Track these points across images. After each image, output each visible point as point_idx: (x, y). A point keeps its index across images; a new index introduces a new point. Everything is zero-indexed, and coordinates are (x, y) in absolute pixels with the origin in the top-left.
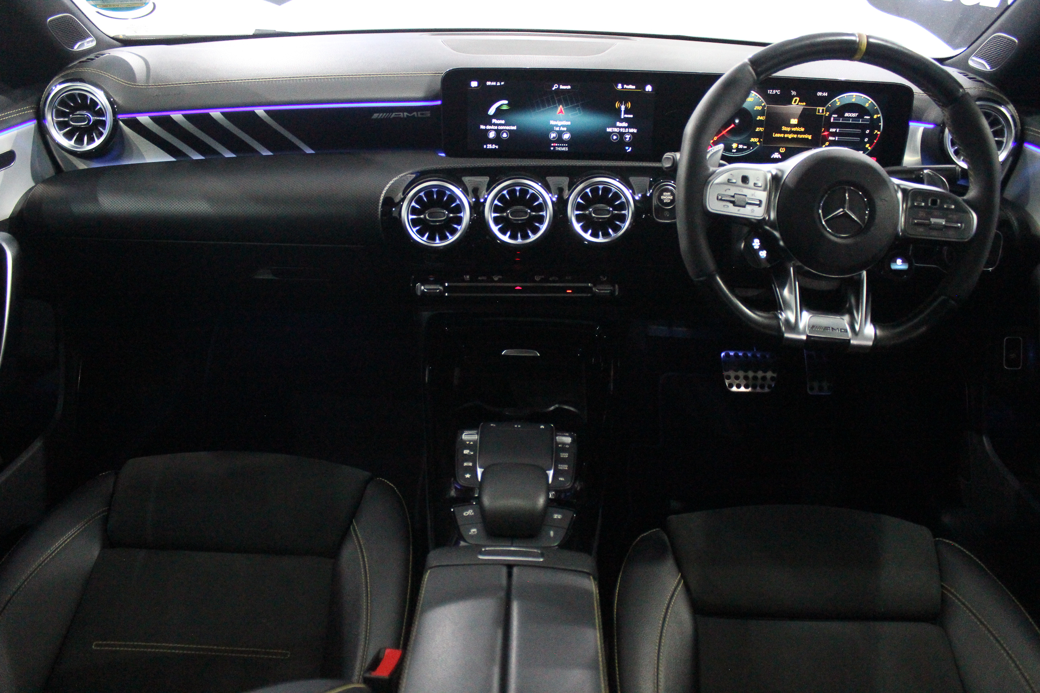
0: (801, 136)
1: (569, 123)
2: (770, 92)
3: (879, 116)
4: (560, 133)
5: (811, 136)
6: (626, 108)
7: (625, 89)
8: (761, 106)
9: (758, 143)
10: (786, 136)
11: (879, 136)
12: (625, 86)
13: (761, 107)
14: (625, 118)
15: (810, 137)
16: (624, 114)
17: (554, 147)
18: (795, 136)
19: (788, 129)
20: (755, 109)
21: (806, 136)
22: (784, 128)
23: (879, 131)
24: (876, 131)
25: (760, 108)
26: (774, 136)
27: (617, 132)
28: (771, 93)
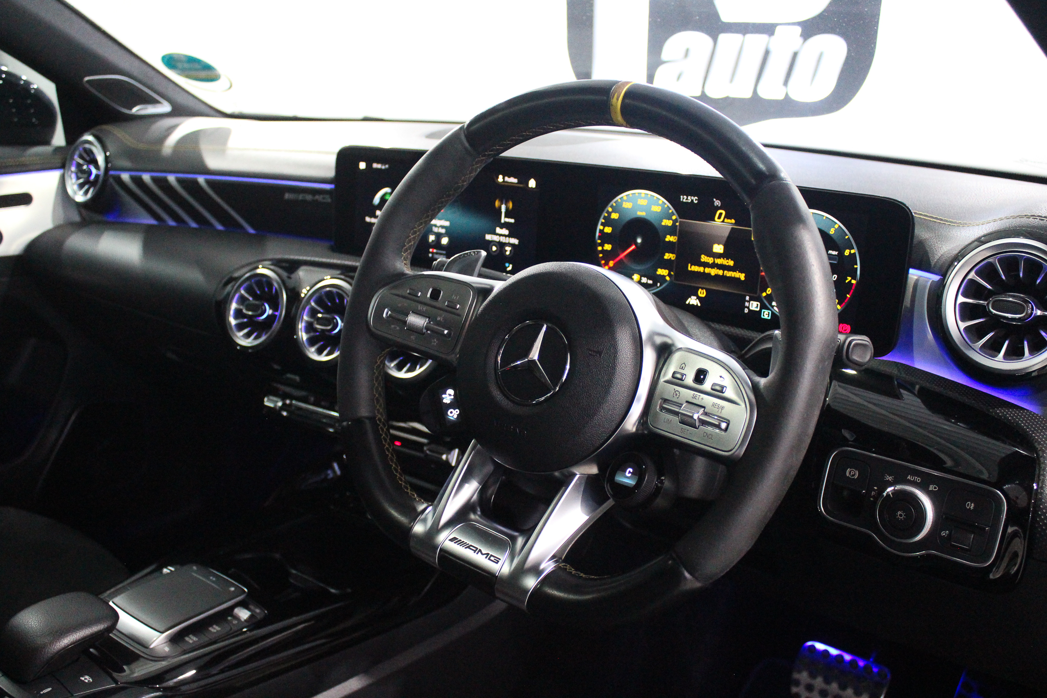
0: (729, 274)
1: (447, 224)
2: (684, 199)
3: (853, 251)
4: (439, 236)
5: (744, 275)
6: (507, 209)
7: (507, 182)
8: (671, 219)
9: (668, 278)
10: (707, 270)
11: (853, 288)
12: (507, 179)
13: (671, 222)
14: (505, 223)
15: (742, 277)
16: (506, 216)
17: (432, 253)
18: (720, 272)
19: (710, 260)
20: (663, 224)
21: (737, 275)
22: (704, 258)
23: (854, 278)
24: (849, 278)
25: (669, 223)
26: (689, 269)
27: (496, 242)
28: (684, 201)
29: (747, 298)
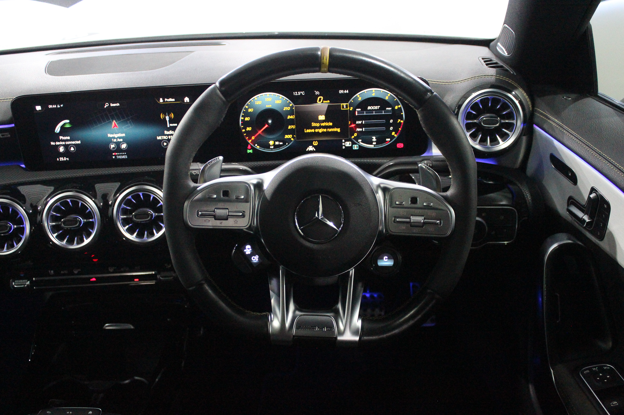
0: (330, 130)
1: (124, 135)
2: (295, 93)
3: (399, 106)
4: (118, 144)
5: (339, 129)
6: (170, 118)
7: (167, 102)
8: (290, 106)
9: (292, 139)
10: (317, 130)
11: (402, 124)
12: (166, 100)
13: (290, 108)
14: (170, 127)
16: (170, 123)
17: (115, 156)
18: (325, 130)
19: (318, 125)
20: (284, 110)
21: (335, 130)
22: (314, 124)
23: (402, 119)
24: (399, 120)
25: (288, 109)
26: (305, 132)
27: (166, 140)
28: (296, 95)
29: (343, 141)
